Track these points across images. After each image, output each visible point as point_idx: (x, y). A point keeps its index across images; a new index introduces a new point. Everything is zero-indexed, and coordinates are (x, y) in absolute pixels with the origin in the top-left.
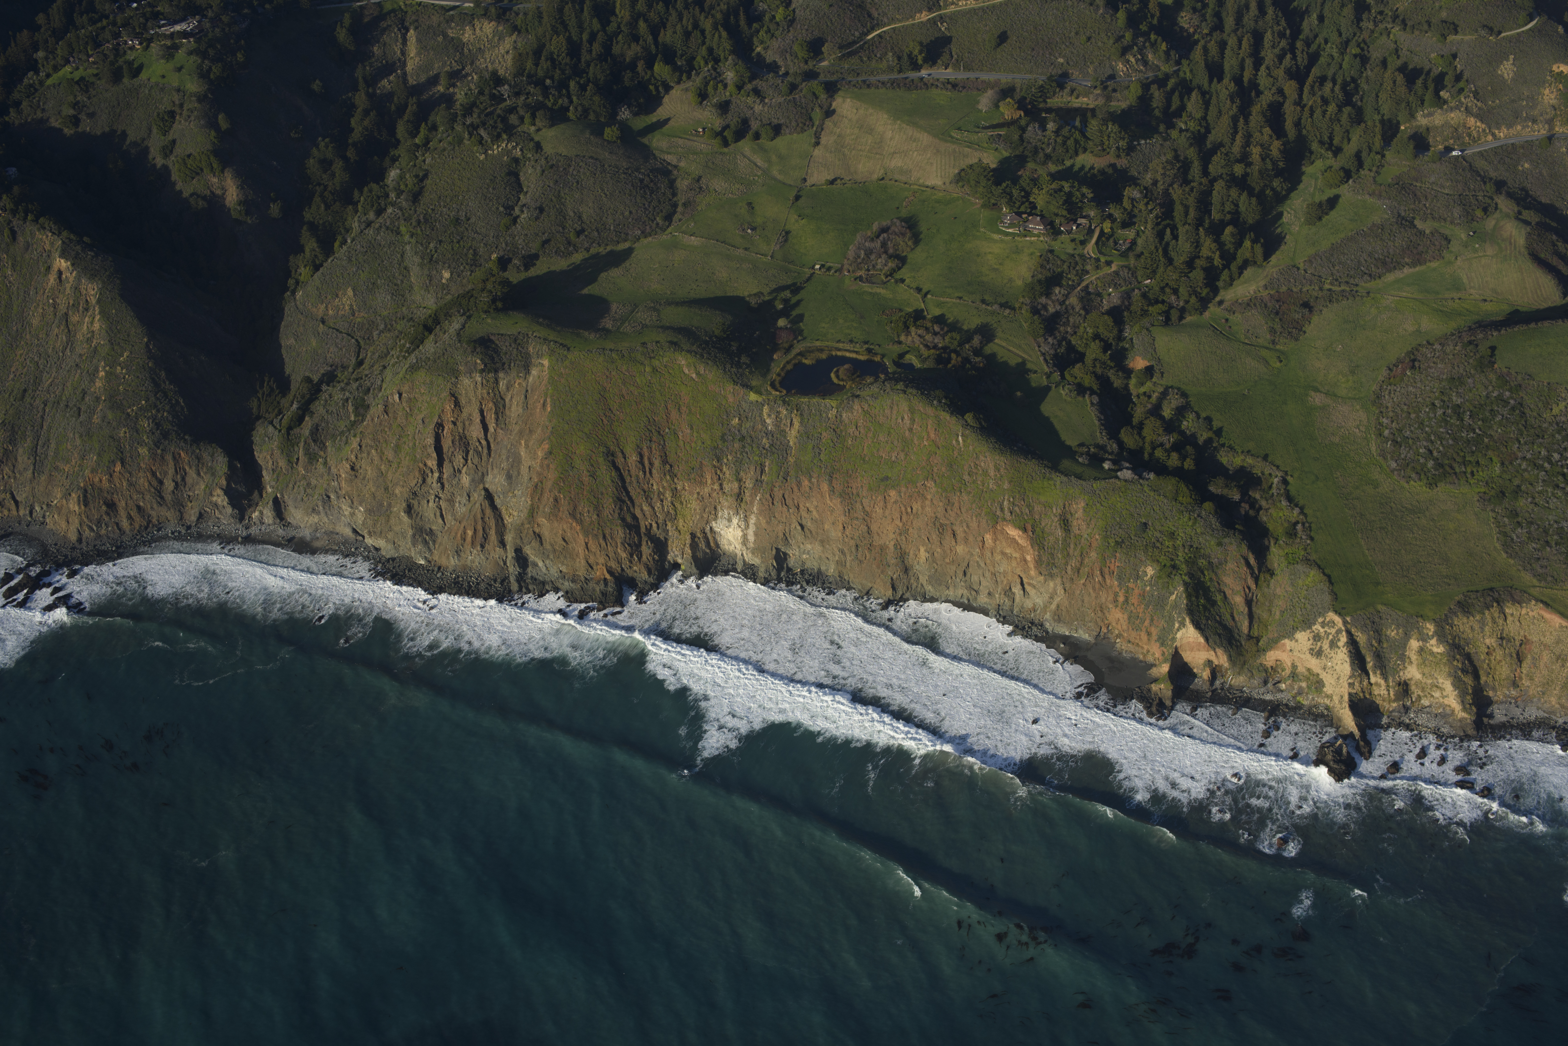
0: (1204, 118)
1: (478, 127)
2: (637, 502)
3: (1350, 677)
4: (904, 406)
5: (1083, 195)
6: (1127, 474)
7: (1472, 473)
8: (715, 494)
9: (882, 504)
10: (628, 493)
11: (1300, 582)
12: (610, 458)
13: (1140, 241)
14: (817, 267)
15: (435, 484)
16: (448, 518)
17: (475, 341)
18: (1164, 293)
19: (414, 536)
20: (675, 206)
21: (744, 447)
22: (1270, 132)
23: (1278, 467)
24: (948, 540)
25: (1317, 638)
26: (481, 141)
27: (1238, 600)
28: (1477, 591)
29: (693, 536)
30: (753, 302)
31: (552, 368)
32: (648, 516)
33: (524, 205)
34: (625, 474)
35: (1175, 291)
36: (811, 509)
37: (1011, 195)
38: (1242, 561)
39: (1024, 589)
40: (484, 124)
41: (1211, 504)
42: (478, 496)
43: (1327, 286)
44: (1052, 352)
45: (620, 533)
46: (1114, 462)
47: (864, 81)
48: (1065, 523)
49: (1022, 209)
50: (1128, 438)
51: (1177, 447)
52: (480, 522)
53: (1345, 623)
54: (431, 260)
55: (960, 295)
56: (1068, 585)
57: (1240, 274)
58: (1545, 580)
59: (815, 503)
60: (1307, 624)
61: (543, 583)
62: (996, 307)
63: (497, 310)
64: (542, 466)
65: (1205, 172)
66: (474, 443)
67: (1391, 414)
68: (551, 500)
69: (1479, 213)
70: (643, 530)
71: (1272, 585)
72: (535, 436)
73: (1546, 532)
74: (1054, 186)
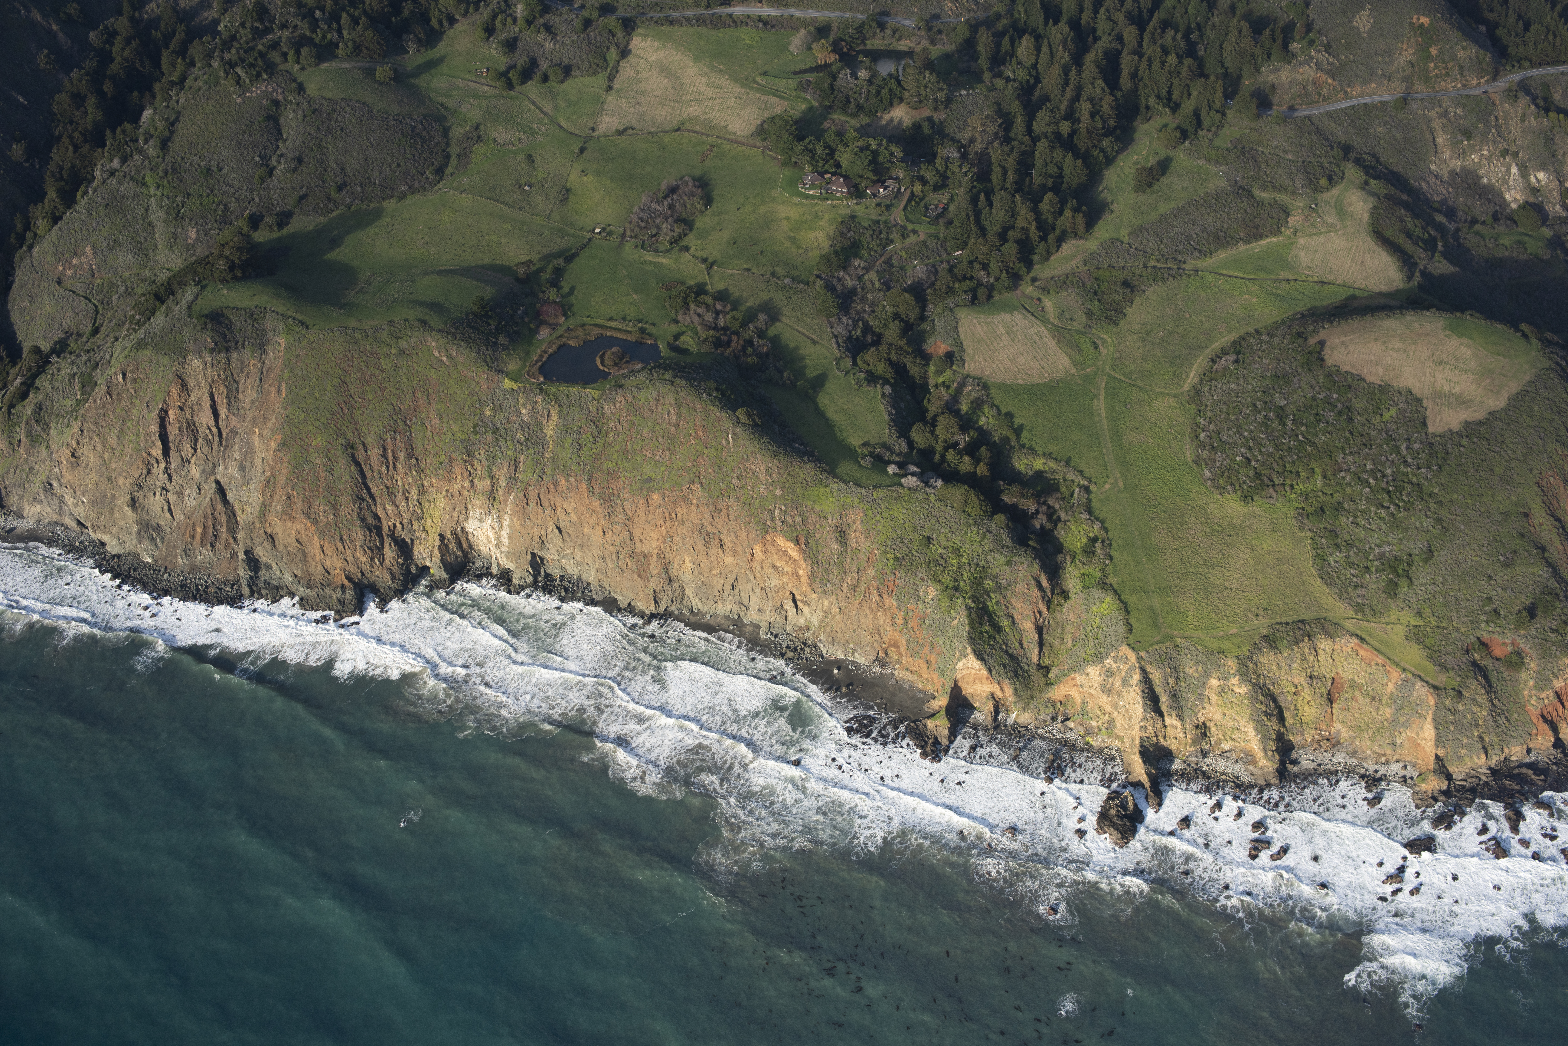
0: (1035, 66)
1: (236, 64)
2: (379, 500)
3: (1142, 720)
4: (671, 398)
5: (892, 154)
6: (911, 481)
7: (1292, 486)
8: (465, 492)
9: (644, 508)
10: (368, 489)
11: (1095, 608)
12: (349, 451)
13: (952, 208)
14: (598, 230)
15: (161, 476)
16: (177, 512)
17: (206, 316)
18: (972, 268)
19: (139, 532)
20: (448, 157)
21: (497, 440)
22: (1103, 85)
23: (1081, 472)
24: (715, 550)
25: (1109, 673)
26: (238, 81)
27: (1028, 626)
28: (1287, 623)
29: (442, 537)
30: (521, 271)
31: (288, 348)
32: (392, 516)
33: (282, 155)
34: (366, 469)
35: (985, 267)
36: (569, 510)
37: (812, 152)
38: (1033, 582)
39: (797, 607)
40: (242, 61)
41: (1002, 516)
42: (210, 489)
43: (1152, 263)
44: (846, 334)
45: (359, 535)
46: (901, 465)
47: (667, 18)
48: (842, 535)
49: (826, 168)
50: (920, 436)
51: (972, 450)
52: (210, 518)
53: (1139, 658)
54: (177, 215)
55: (748, 266)
56: (843, 604)
57: (1059, 247)
58: (1362, 611)
59: (573, 504)
60: (1098, 657)
61: (277, 588)
62: (787, 281)
63: (235, 279)
64: (274, 460)
65: (1029, 130)
66: (203, 431)
67: (1209, 414)
68: (284, 497)
69: (1323, 182)
70: (385, 531)
71: (1065, 610)
72: (269, 425)
73: (1366, 555)
74: (859, 144)
